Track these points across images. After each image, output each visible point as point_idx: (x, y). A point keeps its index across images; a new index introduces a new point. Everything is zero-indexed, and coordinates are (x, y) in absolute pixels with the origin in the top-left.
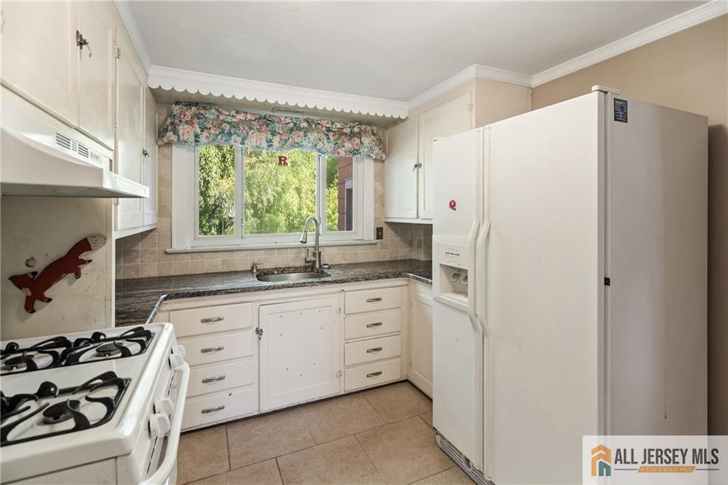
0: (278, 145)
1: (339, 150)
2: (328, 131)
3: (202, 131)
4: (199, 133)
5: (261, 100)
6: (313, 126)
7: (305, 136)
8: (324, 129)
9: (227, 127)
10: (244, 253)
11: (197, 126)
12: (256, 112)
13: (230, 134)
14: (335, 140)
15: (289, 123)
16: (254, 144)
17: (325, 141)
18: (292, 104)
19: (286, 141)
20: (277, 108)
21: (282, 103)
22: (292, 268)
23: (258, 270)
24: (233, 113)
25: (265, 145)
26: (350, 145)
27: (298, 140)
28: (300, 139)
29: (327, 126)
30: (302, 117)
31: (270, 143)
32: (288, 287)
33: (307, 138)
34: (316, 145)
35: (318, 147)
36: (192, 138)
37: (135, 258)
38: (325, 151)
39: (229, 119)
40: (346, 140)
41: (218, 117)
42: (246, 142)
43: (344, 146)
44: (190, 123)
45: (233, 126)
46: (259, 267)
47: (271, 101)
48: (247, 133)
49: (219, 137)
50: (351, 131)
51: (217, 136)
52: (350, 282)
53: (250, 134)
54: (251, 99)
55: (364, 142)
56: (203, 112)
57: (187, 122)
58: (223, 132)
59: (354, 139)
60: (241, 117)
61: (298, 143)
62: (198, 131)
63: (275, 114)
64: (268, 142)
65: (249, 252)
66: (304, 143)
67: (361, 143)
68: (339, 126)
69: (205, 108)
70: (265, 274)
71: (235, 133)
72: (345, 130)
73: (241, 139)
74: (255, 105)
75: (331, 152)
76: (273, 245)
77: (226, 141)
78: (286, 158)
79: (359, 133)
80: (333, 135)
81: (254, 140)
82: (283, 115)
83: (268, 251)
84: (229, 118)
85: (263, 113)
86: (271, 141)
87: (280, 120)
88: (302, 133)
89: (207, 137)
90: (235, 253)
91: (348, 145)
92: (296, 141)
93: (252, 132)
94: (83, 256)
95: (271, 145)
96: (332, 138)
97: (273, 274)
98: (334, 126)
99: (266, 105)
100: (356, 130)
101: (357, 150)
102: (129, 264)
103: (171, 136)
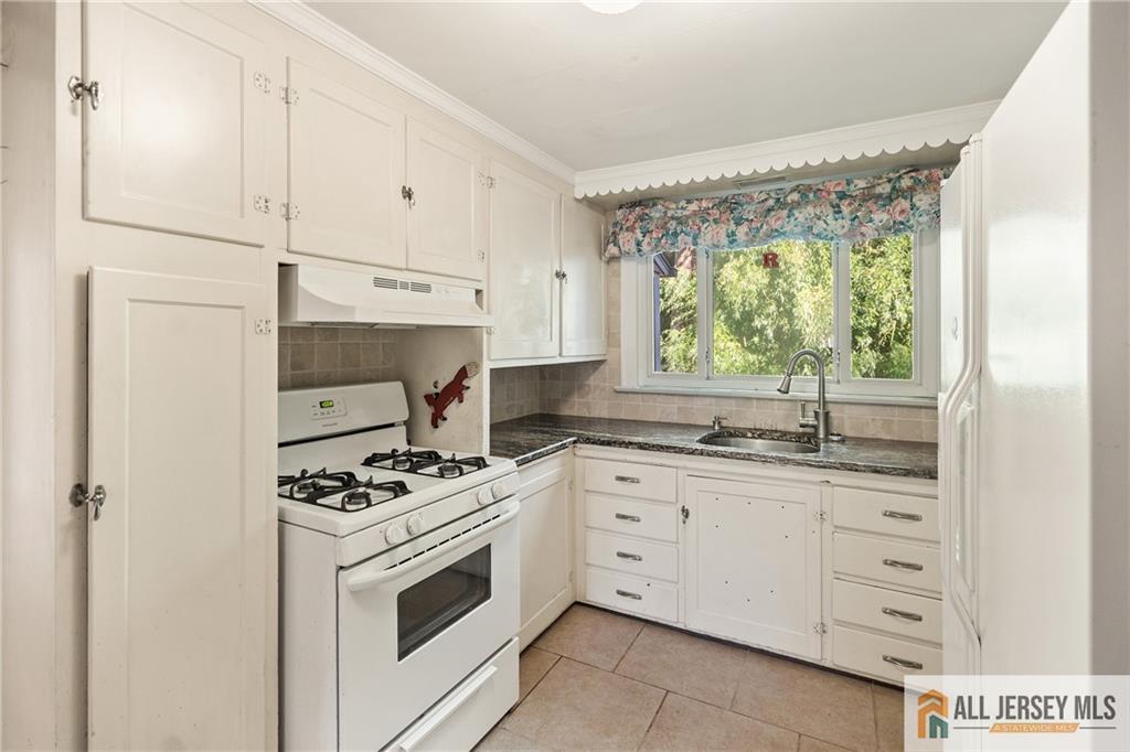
0: (744, 238)
1: (863, 229)
2: (841, 199)
3: (644, 236)
4: (641, 239)
5: (715, 177)
6: (811, 195)
7: (789, 217)
8: (833, 196)
9: (672, 225)
10: (708, 400)
11: (638, 231)
12: (711, 195)
13: (675, 234)
14: (851, 213)
15: (766, 200)
16: (709, 243)
17: (830, 219)
18: (763, 170)
19: (758, 230)
20: (741, 182)
21: (746, 172)
22: (776, 431)
23: (722, 427)
24: (683, 203)
25: (725, 241)
26: (885, 217)
27: (776, 225)
28: (780, 222)
29: (839, 189)
30: (788, 186)
31: (731, 236)
32: (723, 456)
33: (792, 219)
34: (810, 228)
35: (815, 231)
36: (634, 248)
37: (588, 394)
38: (831, 235)
39: (679, 213)
40: (874, 208)
41: (665, 213)
42: (699, 241)
43: (871, 221)
44: (631, 229)
45: (681, 223)
46: (724, 423)
47: (730, 174)
48: (699, 229)
49: (663, 241)
50: (894, 188)
51: (660, 239)
52: (838, 469)
53: (703, 229)
54: (700, 179)
55: (918, 204)
56: (647, 211)
57: (627, 229)
58: (668, 233)
59: (895, 202)
60: (694, 207)
61: (777, 230)
62: (640, 236)
63: (743, 191)
64: (728, 236)
65: (713, 400)
66: (787, 229)
67: (913, 206)
68: (862, 184)
69: (646, 206)
70: (731, 435)
71: (682, 231)
72: (878, 190)
73: (691, 238)
74: (709, 185)
75: (845, 235)
76: (751, 393)
77: (672, 244)
78: (775, 256)
79: (912, 189)
80: (850, 204)
81: (709, 236)
82: (754, 191)
83: (741, 401)
84: (679, 211)
85: (724, 194)
86: (733, 233)
87: (752, 198)
88: (786, 212)
89: (649, 244)
90: (695, 399)
91: (881, 217)
92: (774, 227)
93: (705, 225)
94: (465, 383)
95: (735, 240)
96: (846, 210)
97: (745, 436)
98: (852, 187)
99: (723, 183)
100: (906, 182)
101: (902, 223)
102: (581, 400)
103: (613, 250)
